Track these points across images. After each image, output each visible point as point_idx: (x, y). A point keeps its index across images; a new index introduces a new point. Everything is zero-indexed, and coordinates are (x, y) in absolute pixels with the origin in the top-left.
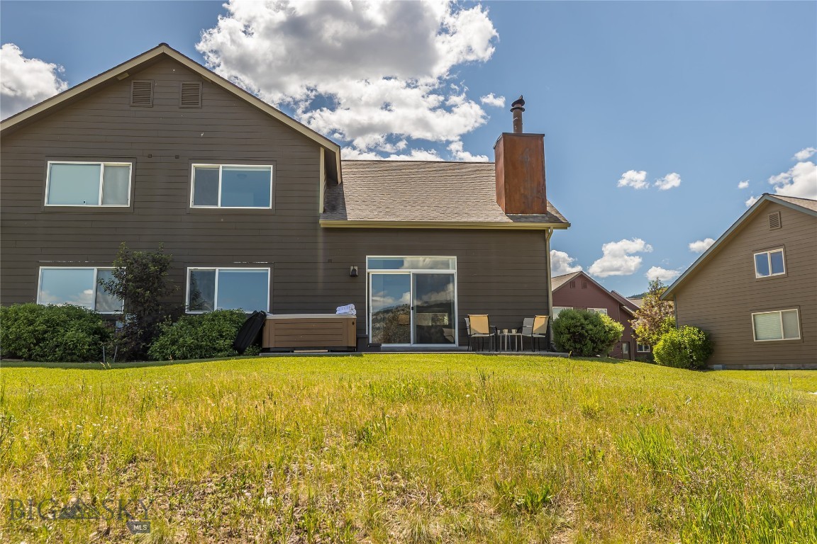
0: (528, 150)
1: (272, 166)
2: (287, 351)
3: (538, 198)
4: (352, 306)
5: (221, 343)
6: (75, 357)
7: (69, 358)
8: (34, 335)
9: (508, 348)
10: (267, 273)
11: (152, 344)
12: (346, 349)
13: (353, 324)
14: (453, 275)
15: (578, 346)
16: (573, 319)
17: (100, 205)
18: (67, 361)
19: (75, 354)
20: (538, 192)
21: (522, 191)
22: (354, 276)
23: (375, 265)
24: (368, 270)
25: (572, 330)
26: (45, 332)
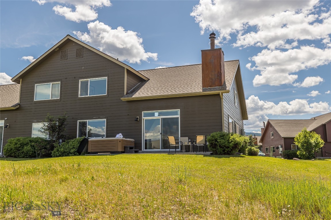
0: (213, 56)
1: (107, 77)
2: (95, 153)
3: (218, 79)
4: (121, 134)
5: (72, 150)
6: (27, 156)
8: (16, 149)
10: (105, 121)
13: (120, 141)
14: (178, 118)
17: (50, 99)
18: (25, 158)
19: (27, 155)
20: (218, 76)
21: (210, 77)
22: (137, 120)
24: (143, 118)
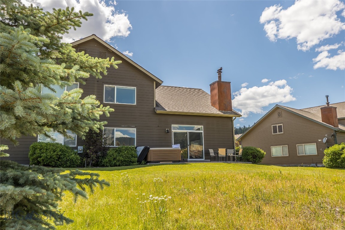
0: (225, 87)
1: (136, 88)
2: (157, 162)
3: (229, 105)
5: (133, 159)
7: (72, 165)
9: (221, 160)
11: (104, 160)
12: (178, 161)
14: (202, 133)
15: (255, 160)
16: (253, 150)
19: (74, 164)
20: (229, 103)
21: (224, 102)
22: (168, 132)
23: (174, 128)
24: (172, 130)
25: (253, 154)
26: (61, 155)
